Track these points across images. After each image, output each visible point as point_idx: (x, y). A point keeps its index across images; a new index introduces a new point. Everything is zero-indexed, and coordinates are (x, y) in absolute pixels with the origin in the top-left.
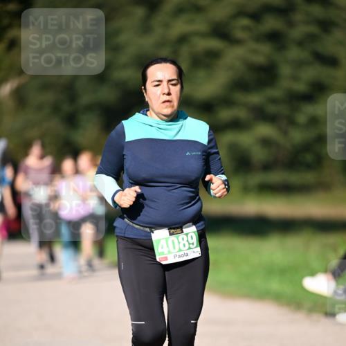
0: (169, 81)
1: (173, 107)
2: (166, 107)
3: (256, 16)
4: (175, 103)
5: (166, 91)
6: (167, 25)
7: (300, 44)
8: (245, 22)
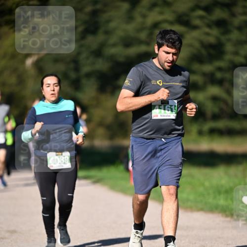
0: (54, 84)
1: (55, 97)
2: (53, 97)
3: (208, 9)
4: (57, 95)
5: (52, 89)
6: (144, 16)
7: (240, 29)
8: (200, 13)
